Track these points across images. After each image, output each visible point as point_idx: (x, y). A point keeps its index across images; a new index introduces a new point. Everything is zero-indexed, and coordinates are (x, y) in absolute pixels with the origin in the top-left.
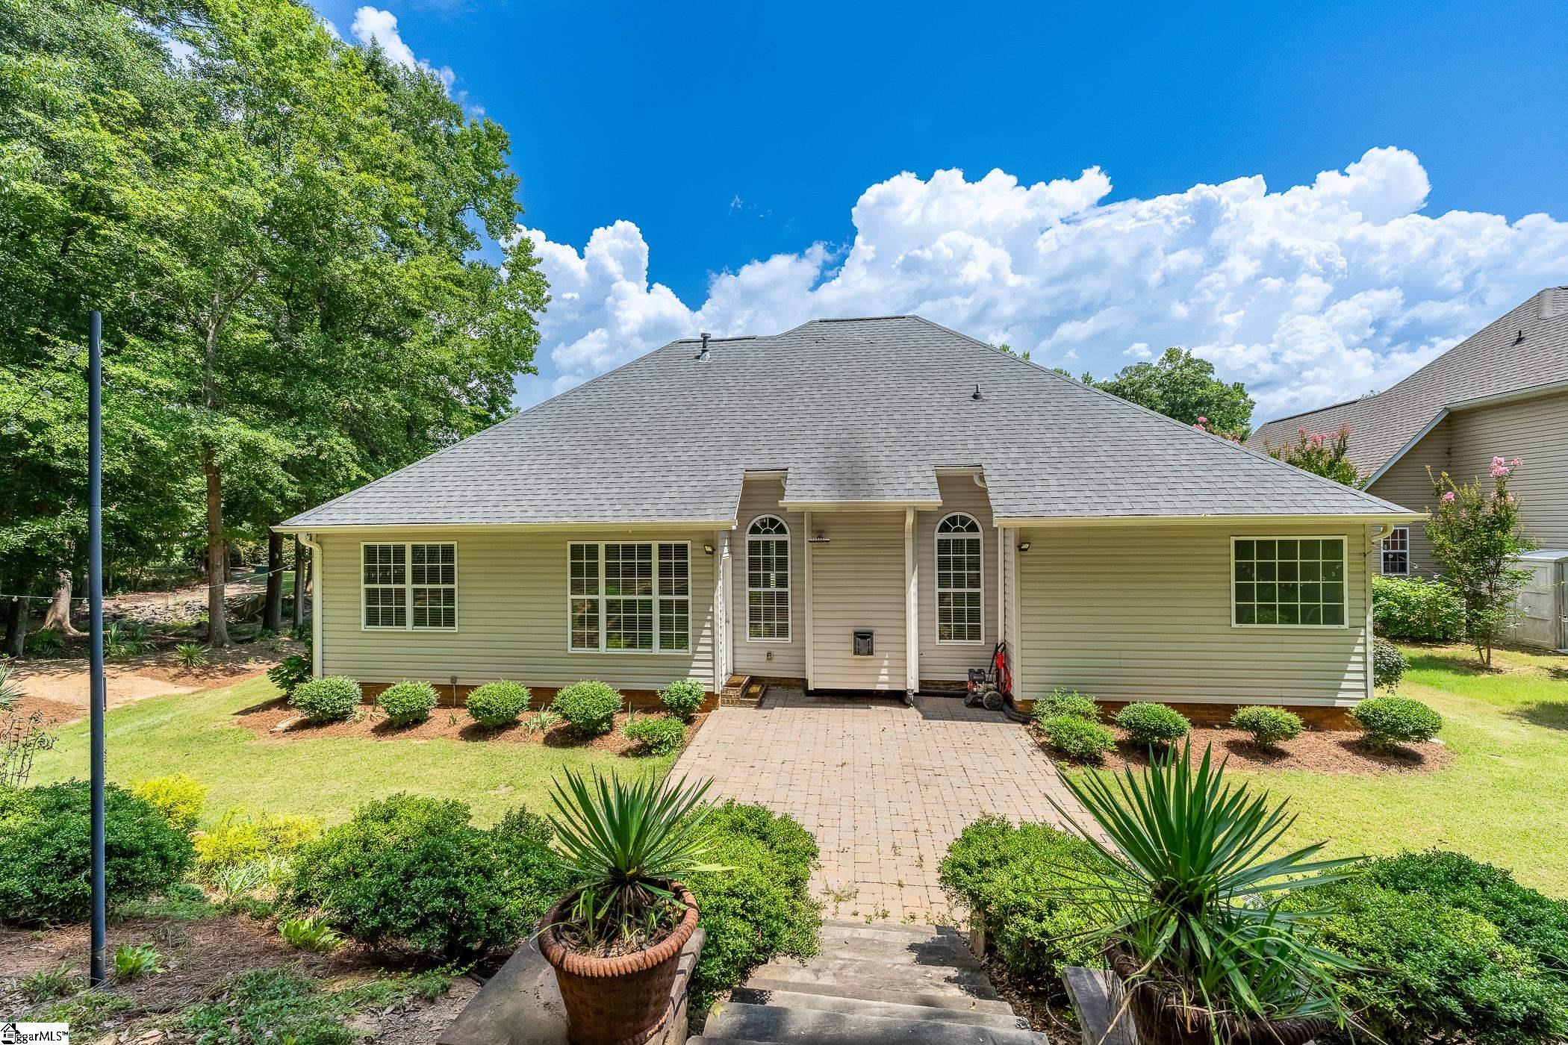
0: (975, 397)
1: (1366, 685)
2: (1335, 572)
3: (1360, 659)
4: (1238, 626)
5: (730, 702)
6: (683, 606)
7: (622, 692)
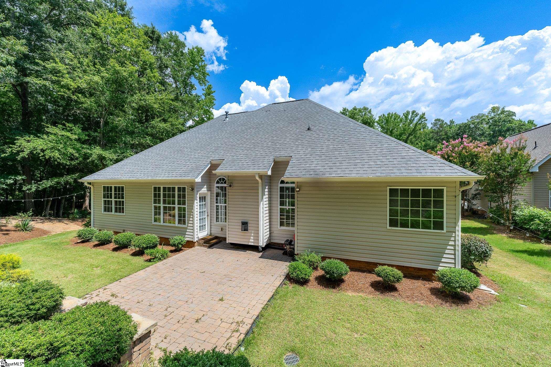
0: (308, 129)
1: (455, 261)
2: (439, 204)
3: (452, 248)
4: (390, 228)
5: (199, 245)
6: (184, 209)
7: (160, 238)
